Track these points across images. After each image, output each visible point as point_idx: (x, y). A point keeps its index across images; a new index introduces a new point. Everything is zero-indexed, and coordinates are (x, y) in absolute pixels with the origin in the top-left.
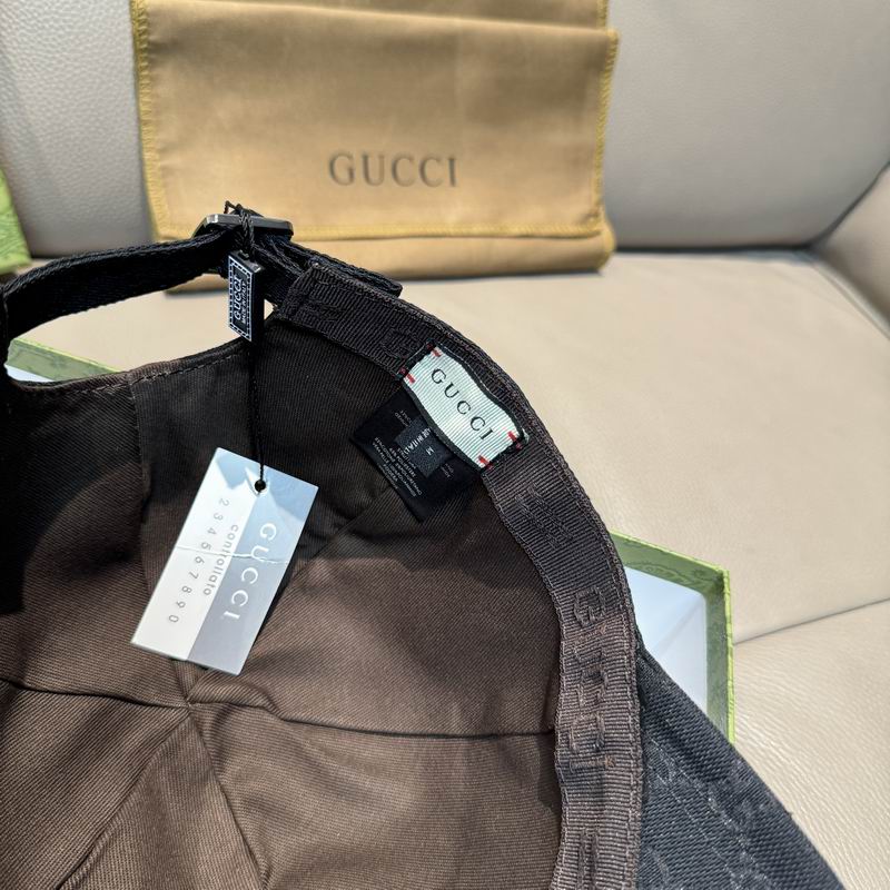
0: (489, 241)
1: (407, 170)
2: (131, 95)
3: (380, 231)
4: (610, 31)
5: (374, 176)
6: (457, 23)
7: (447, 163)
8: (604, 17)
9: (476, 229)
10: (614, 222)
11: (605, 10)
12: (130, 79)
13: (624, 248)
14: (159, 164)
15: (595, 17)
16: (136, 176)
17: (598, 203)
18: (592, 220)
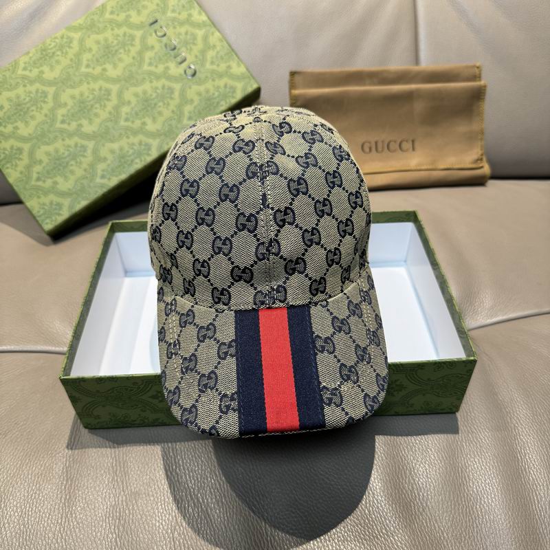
1: (394, 146)
4: (482, 83)
5: (380, 149)
6: (413, 86)
7: (411, 143)
9: (423, 168)
10: (490, 162)
11: (480, 74)
15: (476, 77)
17: (482, 155)
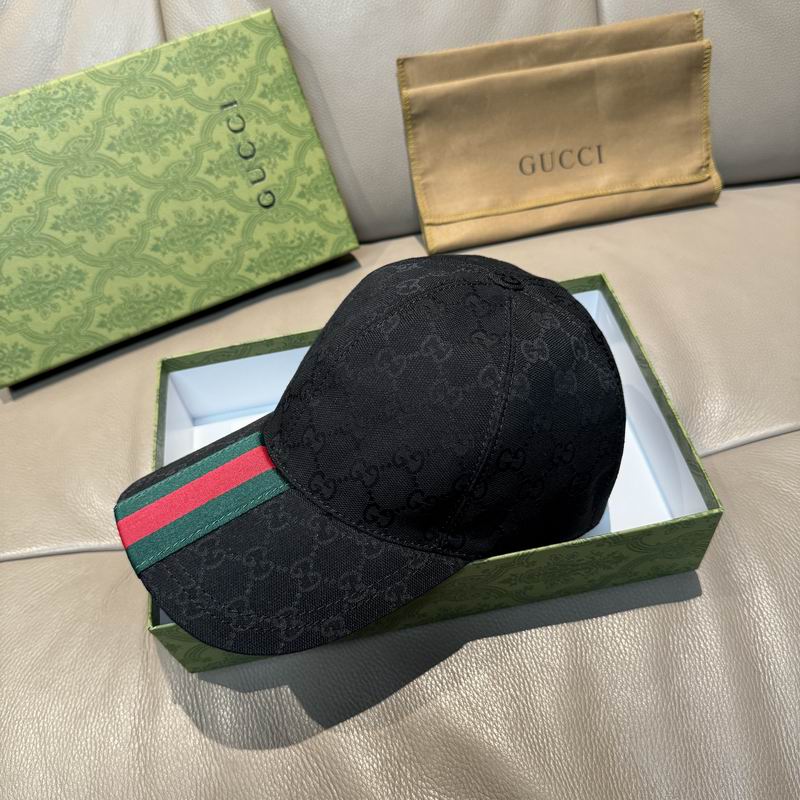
0: (628, 194)
2: (404, 145)
3: (552, 201)
8: (701, 32)
12: (403, 136)
13: (728, 185)
14: (422, 182)
16: (409, 191)
18: (704, 170)
